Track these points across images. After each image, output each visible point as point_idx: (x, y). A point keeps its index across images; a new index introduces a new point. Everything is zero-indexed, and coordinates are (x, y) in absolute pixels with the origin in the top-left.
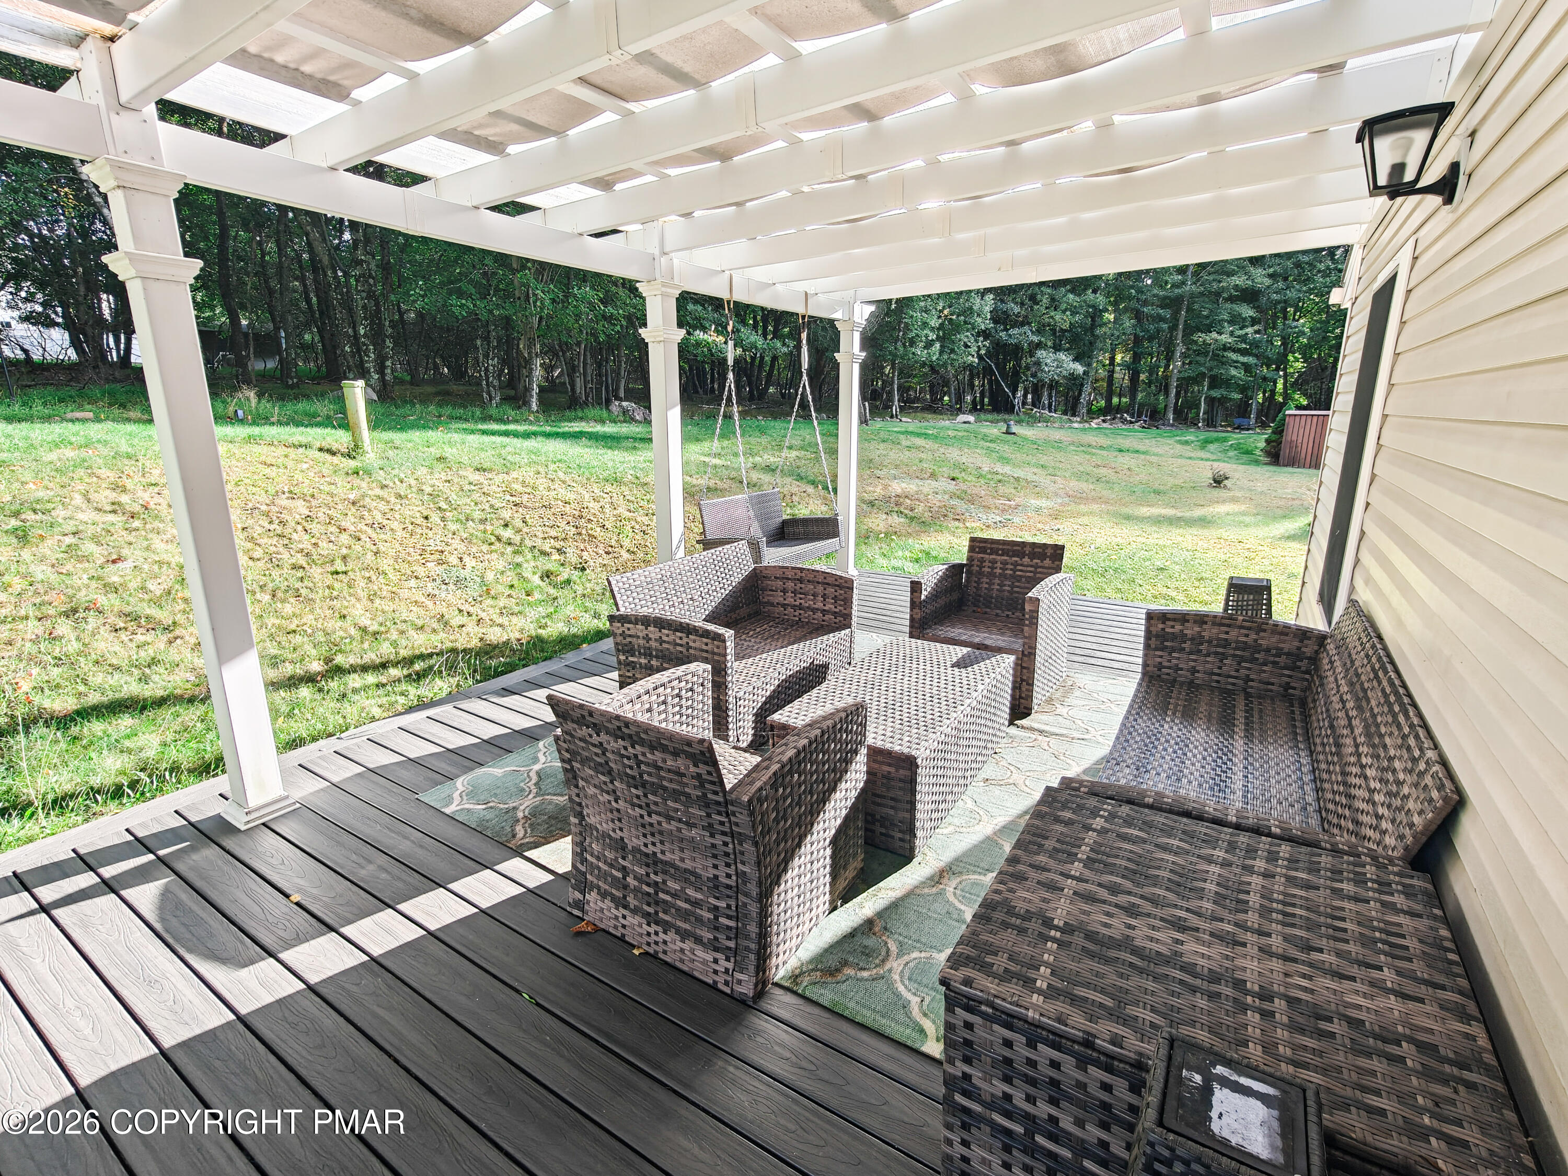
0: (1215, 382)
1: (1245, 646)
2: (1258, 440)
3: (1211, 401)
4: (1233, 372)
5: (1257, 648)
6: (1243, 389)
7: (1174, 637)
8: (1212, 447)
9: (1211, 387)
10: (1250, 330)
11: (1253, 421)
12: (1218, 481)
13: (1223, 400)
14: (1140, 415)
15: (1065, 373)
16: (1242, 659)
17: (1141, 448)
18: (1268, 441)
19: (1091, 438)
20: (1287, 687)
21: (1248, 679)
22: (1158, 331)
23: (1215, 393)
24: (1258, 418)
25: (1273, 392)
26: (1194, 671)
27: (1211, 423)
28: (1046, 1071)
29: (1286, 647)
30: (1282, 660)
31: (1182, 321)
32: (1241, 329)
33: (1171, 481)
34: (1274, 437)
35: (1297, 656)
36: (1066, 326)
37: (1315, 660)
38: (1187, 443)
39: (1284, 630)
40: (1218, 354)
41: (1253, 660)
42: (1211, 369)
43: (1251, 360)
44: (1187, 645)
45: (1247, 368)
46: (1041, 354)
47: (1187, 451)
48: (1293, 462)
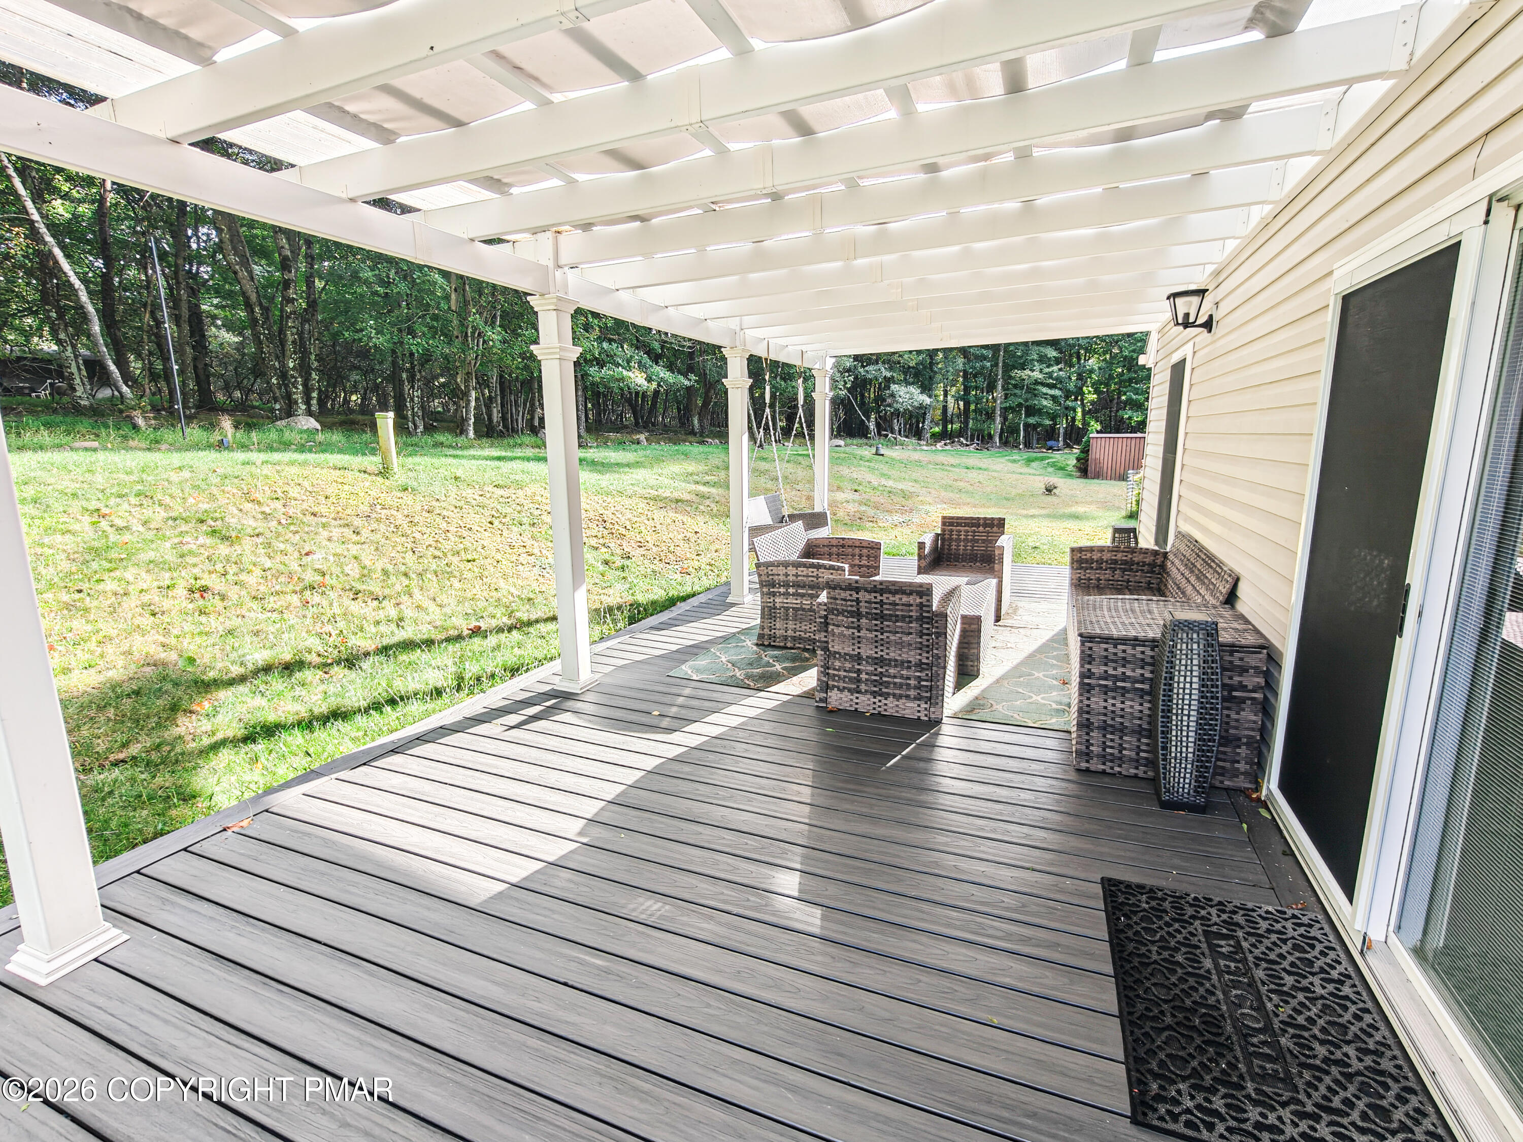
0: (1032, 411)
1: (1125, 562)
2: (1070, 458)
3: (1027, 426)
4: (1045, 403)
5: (1132, 563)
6: (1053, 417)
7: (1087, 561)
8: (1034, 464)
9: (1027, 415)
10: (1055, 368)
11: (1061, 444)
12: (1049, 490)
13: (1035, 427)
14: (972, 440)
15: (916, 404)
16: (1124, 570)
17: (981, 465)
18: (1078, 459)
19: (941, 458)
20: (1149, 583)
21: (1128, 581)
22: (983, 367)
23: (1031, 420)
24: (1064, 440)
25: (1074, 419)
26: (1099, 580)
27: (1028, 445)
28: (1121, 655)
29: (1147, 560)
30: (1146, 568)
31: (1001, 359)
32: (1048, 367)
33: (1014, 492)
34: (1083, 455)
35: (1153, 565)
36: (913, 364)
37: (1163, 566)
38: (1014, 461)
39: (1146, 552)
40: (1032, 389)
41: (1131, 570)
42: (1026, 400)
43: (1057, 392)
44: (1094, 565)
45: (1054, 398)
46: (894, 387)
47: (1017, 467)
48: (1098, 476)
